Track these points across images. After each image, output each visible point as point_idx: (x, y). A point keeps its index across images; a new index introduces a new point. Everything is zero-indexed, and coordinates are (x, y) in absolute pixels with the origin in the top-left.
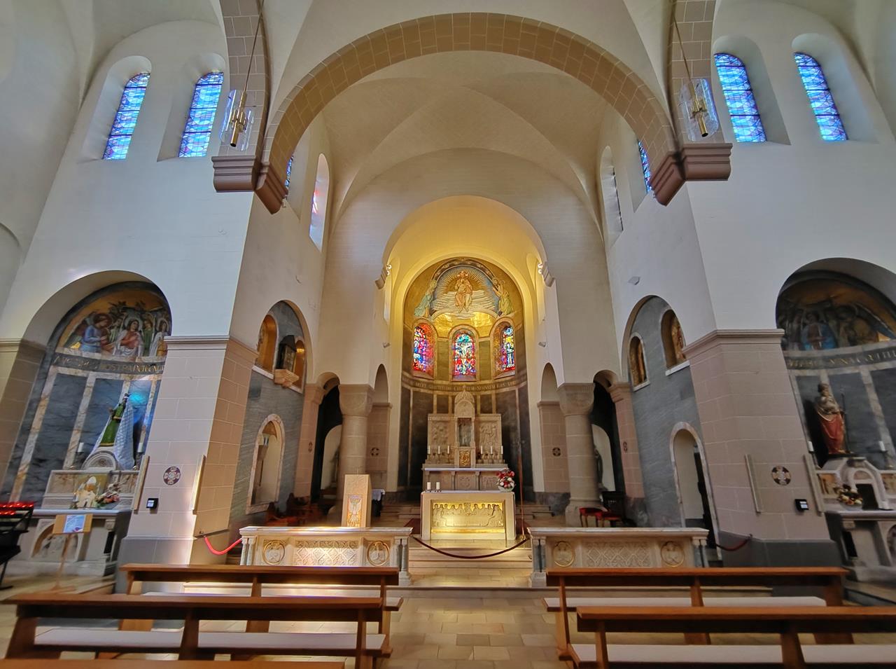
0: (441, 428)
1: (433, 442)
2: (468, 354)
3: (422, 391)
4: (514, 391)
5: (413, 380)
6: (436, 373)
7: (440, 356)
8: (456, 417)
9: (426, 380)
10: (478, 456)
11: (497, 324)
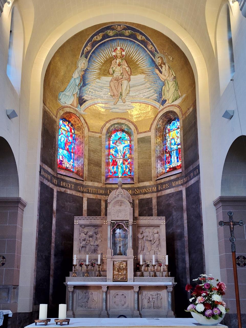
0: (90, 233)
1: (80, 251)
2: (124, 153)
3: (69, 192)
4: (181, 192)
5: (58, 178)
6: (86, 173)
7: (92, 153)
8: (110, 218)
9: (74, 180)
10: (137, 267)
11: (159, 115)
